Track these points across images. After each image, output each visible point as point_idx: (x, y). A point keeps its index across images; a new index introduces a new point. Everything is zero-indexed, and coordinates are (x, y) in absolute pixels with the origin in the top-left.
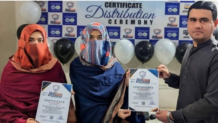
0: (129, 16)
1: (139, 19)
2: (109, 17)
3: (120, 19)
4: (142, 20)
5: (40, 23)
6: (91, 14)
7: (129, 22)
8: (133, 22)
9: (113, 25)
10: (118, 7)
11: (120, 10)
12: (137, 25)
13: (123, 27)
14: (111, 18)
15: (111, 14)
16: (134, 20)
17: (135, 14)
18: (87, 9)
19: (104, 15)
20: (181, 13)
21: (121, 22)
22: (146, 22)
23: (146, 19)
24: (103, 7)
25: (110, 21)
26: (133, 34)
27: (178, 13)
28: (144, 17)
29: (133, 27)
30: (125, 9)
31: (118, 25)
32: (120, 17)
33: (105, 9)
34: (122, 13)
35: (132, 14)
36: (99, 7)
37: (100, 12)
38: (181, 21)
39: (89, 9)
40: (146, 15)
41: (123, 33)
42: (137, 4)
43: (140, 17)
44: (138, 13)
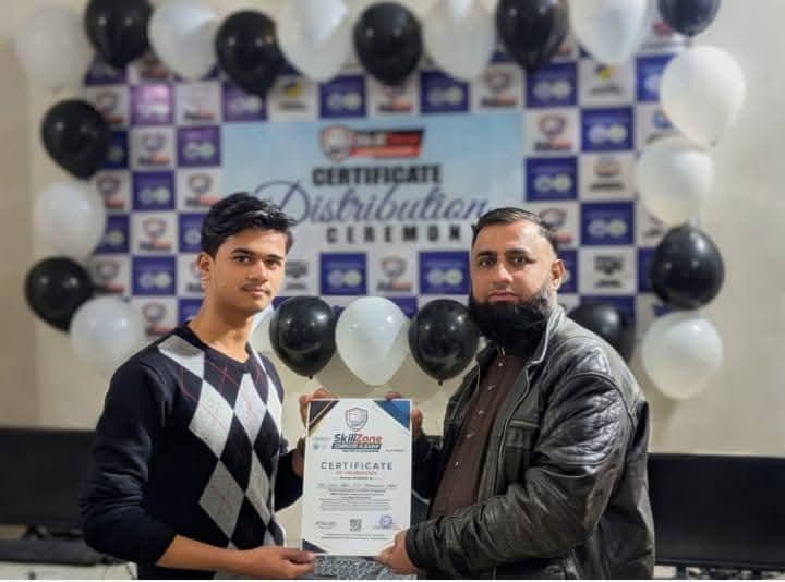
0: (398, 211)
1: (431, 222)
2: (330, 220)
3: (364, 224)
4: (444, 227)
5: (104, 249)
7: (397, 233)
8: (410, 234)
9: (342, 246)
10: (357, 181)
11: (364, 192)
12: (424, 244)
13: (376, 252)
14: (335, 224)
15: (335, 208)
16: (415, 228)
17: (416, 205)
19: (310, 213)
20: (586, 195)
21: (369, 234)
22: (455, 233)
23: (456, 222)
24: (307, 185)
25: (331, 236)
26: (411, 276)
27: (572, 194)
28: (451, 214)
29: (409, 253)
30: (381, 189)
31: (359, 246)
32: (366, 217)
33: (314, 192)
34: (370, 206)
35: (405, 205)
36: (295, 187)
37: (296, 206)
38: (585, 223)
40: (456, 208)
41: (375, 275)
42: (425, 168)
43: (434, 216)
44: (428, 201)
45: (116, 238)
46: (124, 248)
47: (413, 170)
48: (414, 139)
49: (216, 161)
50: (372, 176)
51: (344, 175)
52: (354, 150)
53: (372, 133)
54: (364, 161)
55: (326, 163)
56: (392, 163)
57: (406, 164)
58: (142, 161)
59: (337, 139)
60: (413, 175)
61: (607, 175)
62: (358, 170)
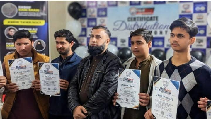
0: (147, 27)
1: (155, 30)
4: (158, 31)
5: (81, 36)
6: (117, 27)
10: (138, 20)
11: (140, 23)
14: (132, 30)
15: (132, 26)
16: (151, 31)
17: (152, 26)
18: (114, 23)
19: (127, 28)
22: (161, 33)
23: (161, 30)
24: (126, 21)
28: (160, 28)
30: (143, 22)
33: (128, 23)
35: (149, 26)
36: (123, 22)
37: (124, 26)
39: (116, 24)
40: (161, 27)
42: (154, 17)
43: (156, 28)
44: (155, 25)
45: (84, 33)
46: (85, 35)
47: (151, 18)
49: (106, 16)
50: (141, 19)
51: (135, 19)
52: (137, 13)
53: (142, 9)
54: (140, 15)
55: (131, 16)
56: (146, 16)
57: (150, 16)
58: (90, 16)
60: (151, 19)
61: (199, 19)
62: (138, 18)
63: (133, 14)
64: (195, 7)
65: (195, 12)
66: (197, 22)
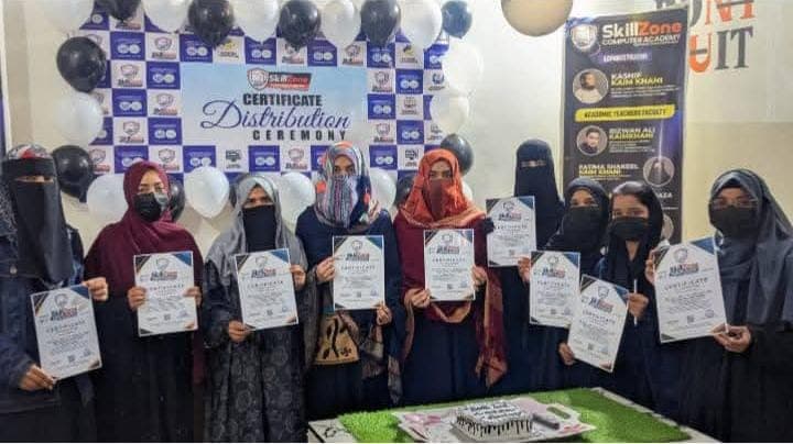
0: (297, 122)
1: (318, 129)
2: (255, 125)
3: (277, 129)
4: (325, 131)
5: (97, 142)
6: (215, 119)
7: (298, 135)
8: (305, 135)
9: (263, 142)
10: (272, 103)
11: (277, 109)
12: (313, 141)
13: (285, 146)
14: (259, 128)
15: (258, 118)
16: (308, 132)
17: (308, 118)
18: (204, 108)
19: (242, 120)
20: (400, 116)
21: (280, 135)
22: (331, 135)
23: (331, 129)
24: (240, 104)
25: (256, 135)
26: (306, 160)
27: (392, 115)
28: (328, 125)
29: (306, 146)
30: (287, 109)
31: (274, 142)
32: (278, 124)
33: (244, 109)
34: (281, 118)
35: (302, 117)
36: (232, 104)
37: (232, 116)
39: (209, 109)
40: (331, 121)
41: (285, 159)
42: (311, 97)
43: (319, 125)
44: (315, 116)
45: (104, 134)
46: (109, 141)
47: (304, 97)
48: (305, 80)
49: (176, 85)
50: (281, 100)
51: (263, 99)
52: (269, 84)
53: (280, 74)
54: (276, 91)
55: (252, 91)
56: (292, 93)
57: (301, 94)
58: (121, 82)
59: (258, 76)
60: (305, 101)
61: (409, 106)
62: (272, 96)
63: (256, 85)
64: (399, 81)
65: (399, 89)
66: (404, 112)
